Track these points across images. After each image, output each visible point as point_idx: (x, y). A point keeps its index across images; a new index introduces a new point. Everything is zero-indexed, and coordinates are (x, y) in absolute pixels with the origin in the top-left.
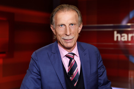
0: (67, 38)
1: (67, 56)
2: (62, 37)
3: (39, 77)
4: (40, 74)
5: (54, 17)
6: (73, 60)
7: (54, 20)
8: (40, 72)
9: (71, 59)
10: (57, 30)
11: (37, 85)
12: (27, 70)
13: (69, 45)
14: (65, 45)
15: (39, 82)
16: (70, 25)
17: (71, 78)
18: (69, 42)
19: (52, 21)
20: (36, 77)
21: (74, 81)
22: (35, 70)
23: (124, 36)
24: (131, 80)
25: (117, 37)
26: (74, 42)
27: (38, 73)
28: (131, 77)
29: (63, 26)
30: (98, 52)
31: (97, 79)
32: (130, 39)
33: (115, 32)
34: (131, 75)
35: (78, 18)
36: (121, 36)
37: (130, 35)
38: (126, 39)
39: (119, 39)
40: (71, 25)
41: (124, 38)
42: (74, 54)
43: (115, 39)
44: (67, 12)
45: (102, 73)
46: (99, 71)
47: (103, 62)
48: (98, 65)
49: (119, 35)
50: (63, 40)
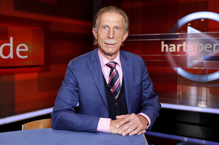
0: (109, 41)
1: (108, 65)
2: (104, 41)
3: (76, 89)
4: (77, 85)
5: (99, 18)
6: (115, 70)
7: (97, 21)
8: (77, 83)
9: (112, 68)
10: (99, 32)
11: (74, 97)
12: (63, 82)
13: (110, 50)
14: (106, 50)
15: (77, 94)
16: (114, 28)
17: (112, 90)
18: (110, 47)
19: (95, 22)
20: (72, 89)
21: (116, 93)
22: (72, 81)
23: (172, 47)
24: (179, 95)
25: (165, 48)
26: (116, 48)
27: (76, 85)
28: (179, 92)
29: (107, 28)
30: (143, 63)
31: (141, 92)
32: (178, 50)
33: (163, 42)
34: (179, 90)
35: (124, 23)
36: (169, 47)
37: (179, 46)
38: (174, 50)
39: (167, 50)
40: (116, 29)
41: (172, 49)
42: (116, 63)
43: (163, 50)
44: (113, 14)
45: (147, 86)
46: (143, 83)
47: (149, 74)
48: (142, 77)
49: (167, 46)
50: (104, 44)
